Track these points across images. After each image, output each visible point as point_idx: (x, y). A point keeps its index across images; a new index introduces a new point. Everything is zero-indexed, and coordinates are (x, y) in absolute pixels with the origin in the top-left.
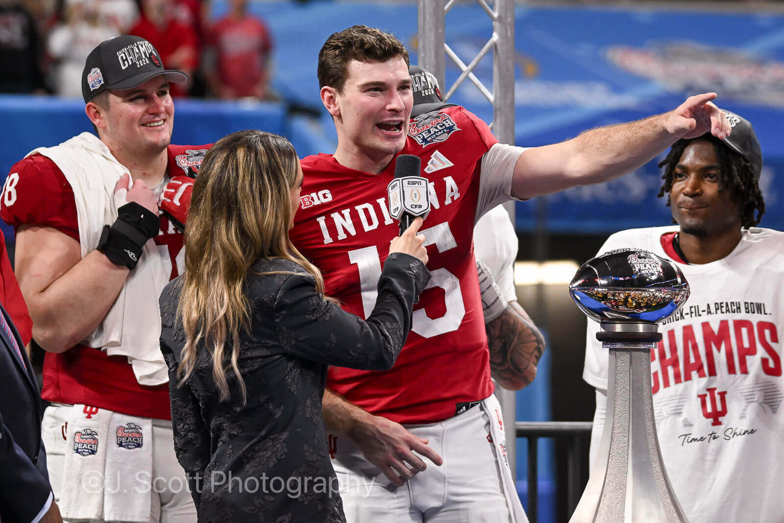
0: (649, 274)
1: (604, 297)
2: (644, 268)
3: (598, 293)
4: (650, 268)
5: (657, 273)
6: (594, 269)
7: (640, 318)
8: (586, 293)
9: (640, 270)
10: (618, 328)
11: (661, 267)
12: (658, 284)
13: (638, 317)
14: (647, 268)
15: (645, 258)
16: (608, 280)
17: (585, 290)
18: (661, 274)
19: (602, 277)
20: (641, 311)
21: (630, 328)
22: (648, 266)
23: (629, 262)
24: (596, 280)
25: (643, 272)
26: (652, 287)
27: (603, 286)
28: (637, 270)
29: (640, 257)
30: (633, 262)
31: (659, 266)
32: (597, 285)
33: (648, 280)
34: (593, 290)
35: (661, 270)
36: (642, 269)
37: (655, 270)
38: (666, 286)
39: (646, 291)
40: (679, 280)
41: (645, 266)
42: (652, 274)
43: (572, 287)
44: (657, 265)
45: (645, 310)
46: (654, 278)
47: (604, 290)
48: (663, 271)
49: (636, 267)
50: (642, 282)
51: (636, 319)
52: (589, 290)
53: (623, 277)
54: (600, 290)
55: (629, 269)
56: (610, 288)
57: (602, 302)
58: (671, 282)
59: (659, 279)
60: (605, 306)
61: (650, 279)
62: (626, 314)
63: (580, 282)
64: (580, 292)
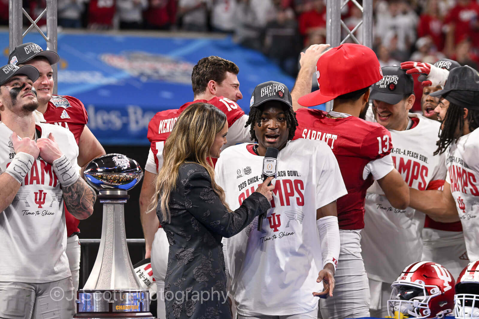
0: (123, 166)
1: (102, 177)
2: (121, 163)
5: (127, 166)
6: (96, 164)
7: (119, 188)
8: (92, 176)
9: (119, 164)
10: (108, 193)
11: (129, 163)
12: (127, 171)
14: (122, 163)
15: (121, 158)
16: (103, 169)
17: (92, 174)
18: (129, 166)
19: (100, 167)
20: (119, 184)
21: (114, 193)
22: (123, 162)
23: (113, 160)
24: (97, 169)
25: (120, 165)
26: (124, 173)
27: (100, 172)
29: (119, 158)
30: (115, 160)
32: (97, 172)
33: (122, 169)
34: (96, 174)
35: (129, 164)
37: (126, 164)
38: (132, 172)
39: (122, 174)
40: (138, 169)
41: (121, 162)
42: (125, 166)
43: (85, 173)
44: (127, 162)
45: (121, 184)
46: (125, 168)
47: (101, 174)
49: (117, 163)
50: (120, 170)
51: (117, 188)
52: (93, 174)
53: (110, 168)
54: (99, 174)
55: (113, 163)
56: (104, 173)
57: (100, 180)
58: (134, 170)
59: (128, 169)
60: (102, 182)
61: (124, 169)
62: (112, 186)
63: (89, 170)
64: (89, 175)
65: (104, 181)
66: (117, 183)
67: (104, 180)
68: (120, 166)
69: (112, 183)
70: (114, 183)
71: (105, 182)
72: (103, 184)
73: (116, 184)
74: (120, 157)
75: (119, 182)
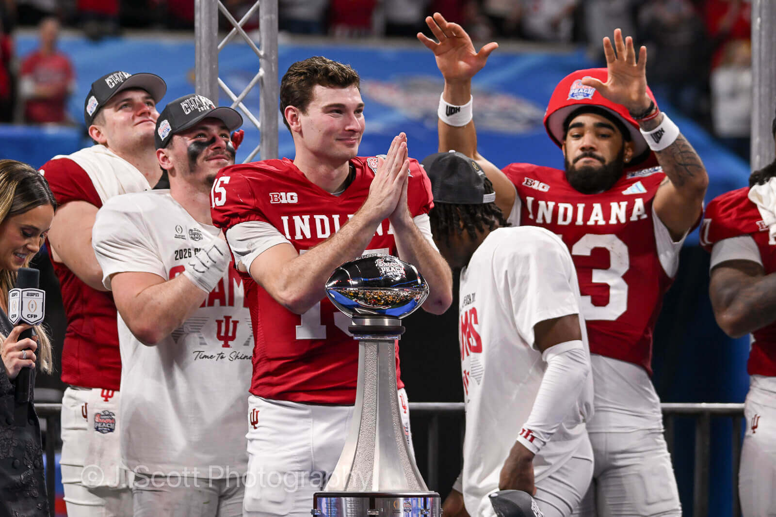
0: (394, 276)
1: (356, 295)
2: (390, 271)
3: (350, 292)
4: (395, 271)
5: (400, 275)
6: (346, 271)
7: (386, 314)
8: (339, 292)
9: (385, 272)
10: (367, 322)
11: (404, 270)
12: (401, 284)
13: (384, 313)
14: (392, 270)
15: (390, 262)
16: (358, 281)
17: (338, 289)
18: (404, 276)
19: (354, 279)
20: (387, 308)
21: (378, 322)
22: (393, 269)
23: (377, 265)
24: (348, 281)
25: (388, 274)
26: (396, 287)
27: (354, 286)
28: (383, 272)
29: (386, 261)
30: (380, 265)
31: (402, 268)
32: (349, 285)
33: (392, 281)
34: (346, 289)
35: (404, 273)
36: (387, 271)
37: (399, 273)
38: (408, 286)
39: (391, 290)
40: (419, 281)
41: (390, 269)
42: (396, 276)
43: (328, 287)
44: (400, 268)
45: (390, 307)
46: (398, 279)
47: (355, 289)
48: (406, 273)
49: (382, 270)
50: (388, 283)
51: (382, 314)
52: (342, 289)
53: (371, 278)
54: (351, 289)
55: (376, 271)
56: (361, 288)
57: (354, 300)
58: (413, 283)
59: (402, 280)
60: (356, 303)
61: (394, 280)
62: (375, 310)
63: (334, 282)
64: (334, 291)
65: (360, 301)
66: (383, 305)
67: (361, 299)
68: (388, 276)
69: (375, 306)
70: (379, 305)
71: (362, 303)
72: (358, 306)
73: (382, 307)
74: (387, 259)
75: (387, 303)
